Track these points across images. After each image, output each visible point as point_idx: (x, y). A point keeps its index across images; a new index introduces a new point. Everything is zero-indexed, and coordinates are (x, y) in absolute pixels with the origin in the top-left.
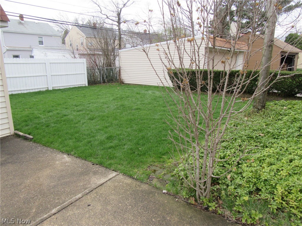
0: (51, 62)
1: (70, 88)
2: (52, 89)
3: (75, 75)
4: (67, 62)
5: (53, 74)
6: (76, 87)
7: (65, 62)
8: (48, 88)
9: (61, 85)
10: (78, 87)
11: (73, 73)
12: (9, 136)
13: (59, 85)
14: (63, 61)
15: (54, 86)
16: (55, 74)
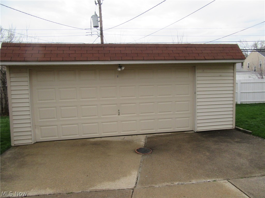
0: (242, 82)
1: (256, 103)
2: (240, 103)
3: (261, 93)
4: (255, 81)
5: (242, 91)
6: (261, 103)
7: (254, 82)
8: (237, 102)
9: (247, 101)
10: (263, 103)
11: (259, 91)
12: (232, 129)
13: (245, 101)
14: (252, 82)
15: (242, 101)
16: (244, 91)
